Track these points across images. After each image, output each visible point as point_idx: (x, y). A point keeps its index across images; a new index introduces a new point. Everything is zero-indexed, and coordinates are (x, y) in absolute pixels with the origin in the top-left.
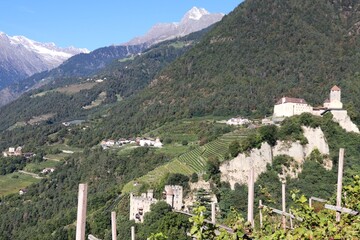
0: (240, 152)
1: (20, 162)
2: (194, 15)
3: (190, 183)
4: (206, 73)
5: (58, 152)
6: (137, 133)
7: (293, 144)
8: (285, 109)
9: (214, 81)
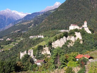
0: (57, 39)
1: (10, 42)
2: (57, 4)
3: (43, 48)
4: (56, 18)
5: (19, 39)
6: (38, 34)
7: (72, 37)
8: (72, 27)
9: (58, 20)
